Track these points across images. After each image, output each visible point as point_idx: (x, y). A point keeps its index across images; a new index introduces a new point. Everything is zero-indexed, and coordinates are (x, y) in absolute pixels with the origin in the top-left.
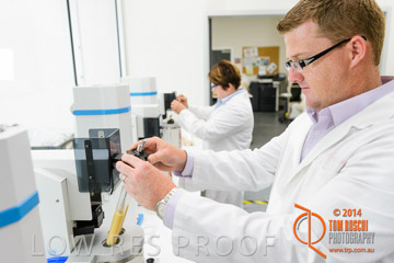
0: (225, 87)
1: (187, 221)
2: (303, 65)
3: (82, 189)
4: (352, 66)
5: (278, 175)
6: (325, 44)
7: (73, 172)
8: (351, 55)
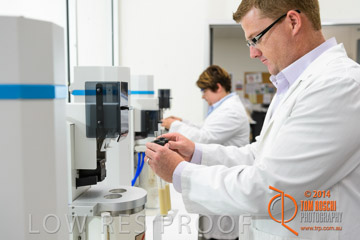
2: (255, 40)
4: (293, 34)
8: (291, 26)
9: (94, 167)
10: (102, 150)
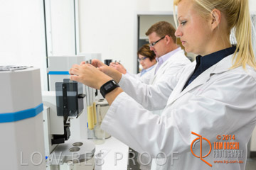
7: (53, 104)
9: (63, 133)
10: (67, 122)
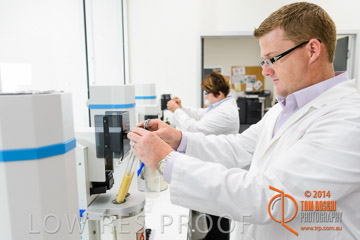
0: (216, 94)
1: (183, 174)
2: (273, 60)
3: (99, 155)
4: (311, 61)
5: (257, 148)
6: (290, 45)
7: (92, 141)
8: (310, 54)
9: (104, 180)
